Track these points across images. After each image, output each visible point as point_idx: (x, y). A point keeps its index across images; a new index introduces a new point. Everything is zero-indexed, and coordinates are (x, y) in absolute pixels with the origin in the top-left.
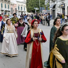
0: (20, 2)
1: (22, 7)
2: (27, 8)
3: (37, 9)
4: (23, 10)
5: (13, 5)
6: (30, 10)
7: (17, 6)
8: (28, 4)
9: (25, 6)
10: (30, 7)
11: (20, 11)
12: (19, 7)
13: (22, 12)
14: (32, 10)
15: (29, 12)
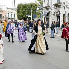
0: (10, 9)
1: (12, 14)
2: (18, 15)
3: (29, 16)
4: (13, 17)
5: (3, 11)
6: (21, 17)
7: (7, 13)
8: (19, 11)
9: (15, 13)
10: (21, 14)
11: (10, 18)
12: (9, 14)
13: (12, 19)
14: (23, 17)
15: (20, 19)
